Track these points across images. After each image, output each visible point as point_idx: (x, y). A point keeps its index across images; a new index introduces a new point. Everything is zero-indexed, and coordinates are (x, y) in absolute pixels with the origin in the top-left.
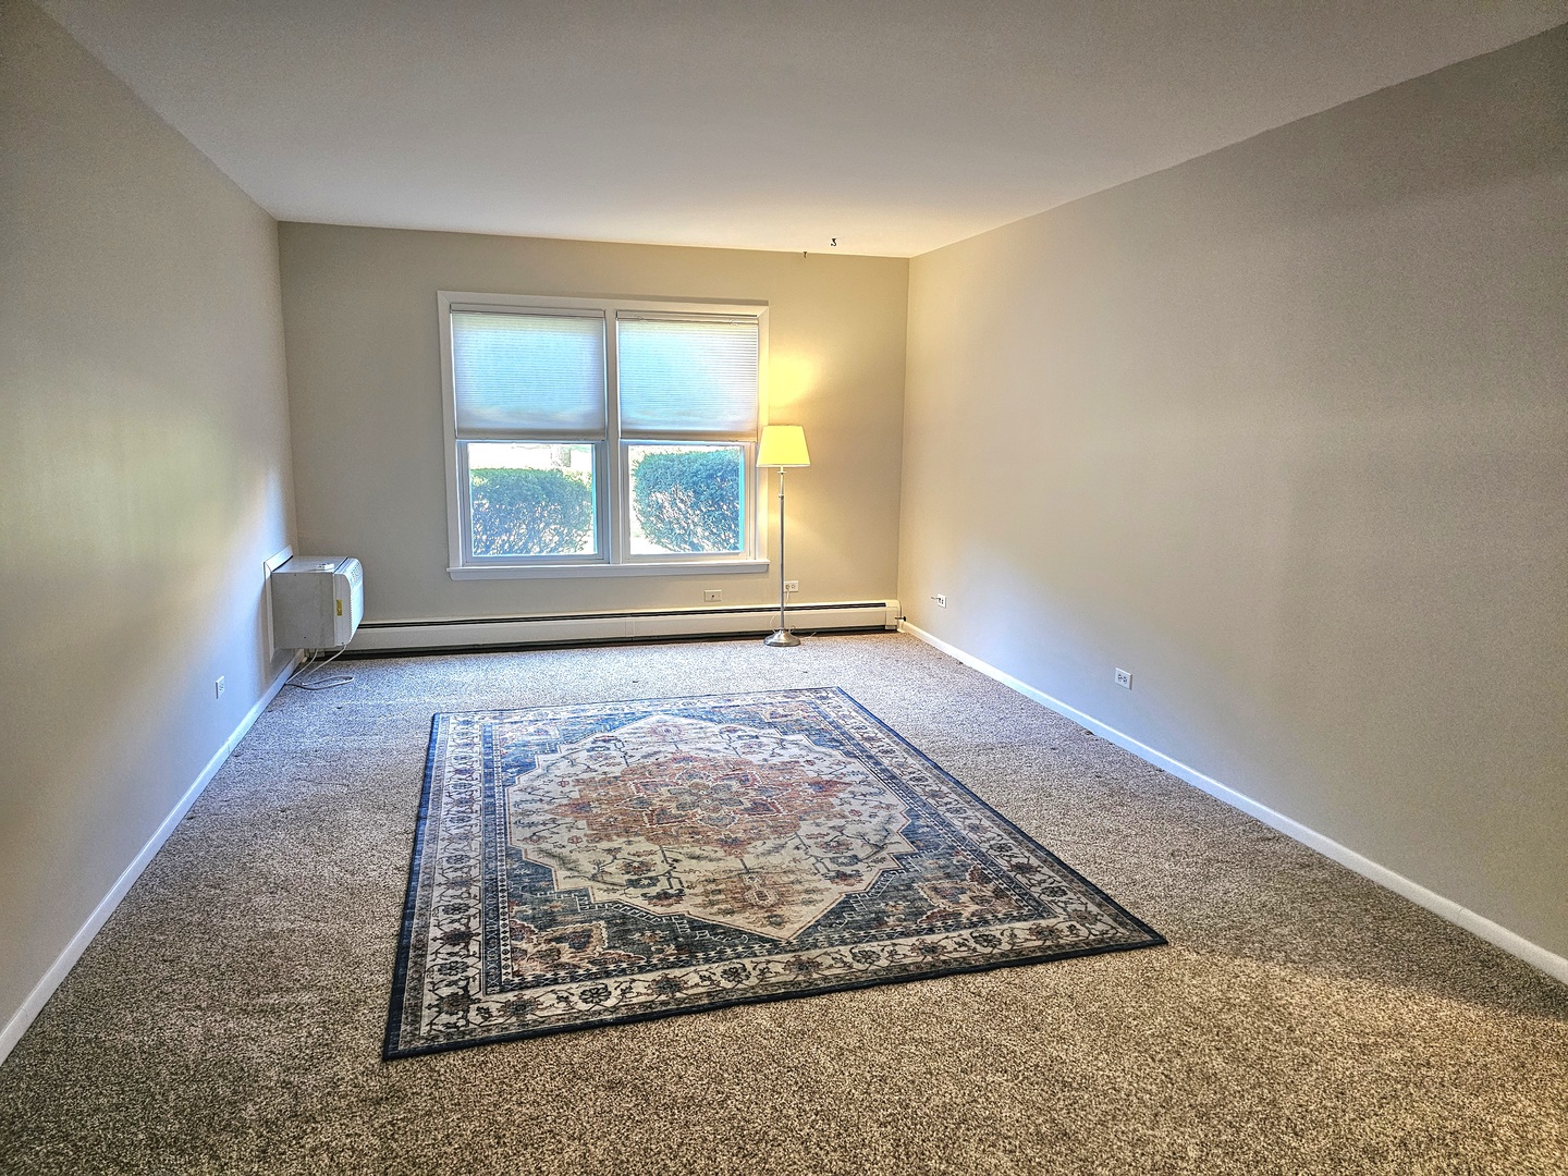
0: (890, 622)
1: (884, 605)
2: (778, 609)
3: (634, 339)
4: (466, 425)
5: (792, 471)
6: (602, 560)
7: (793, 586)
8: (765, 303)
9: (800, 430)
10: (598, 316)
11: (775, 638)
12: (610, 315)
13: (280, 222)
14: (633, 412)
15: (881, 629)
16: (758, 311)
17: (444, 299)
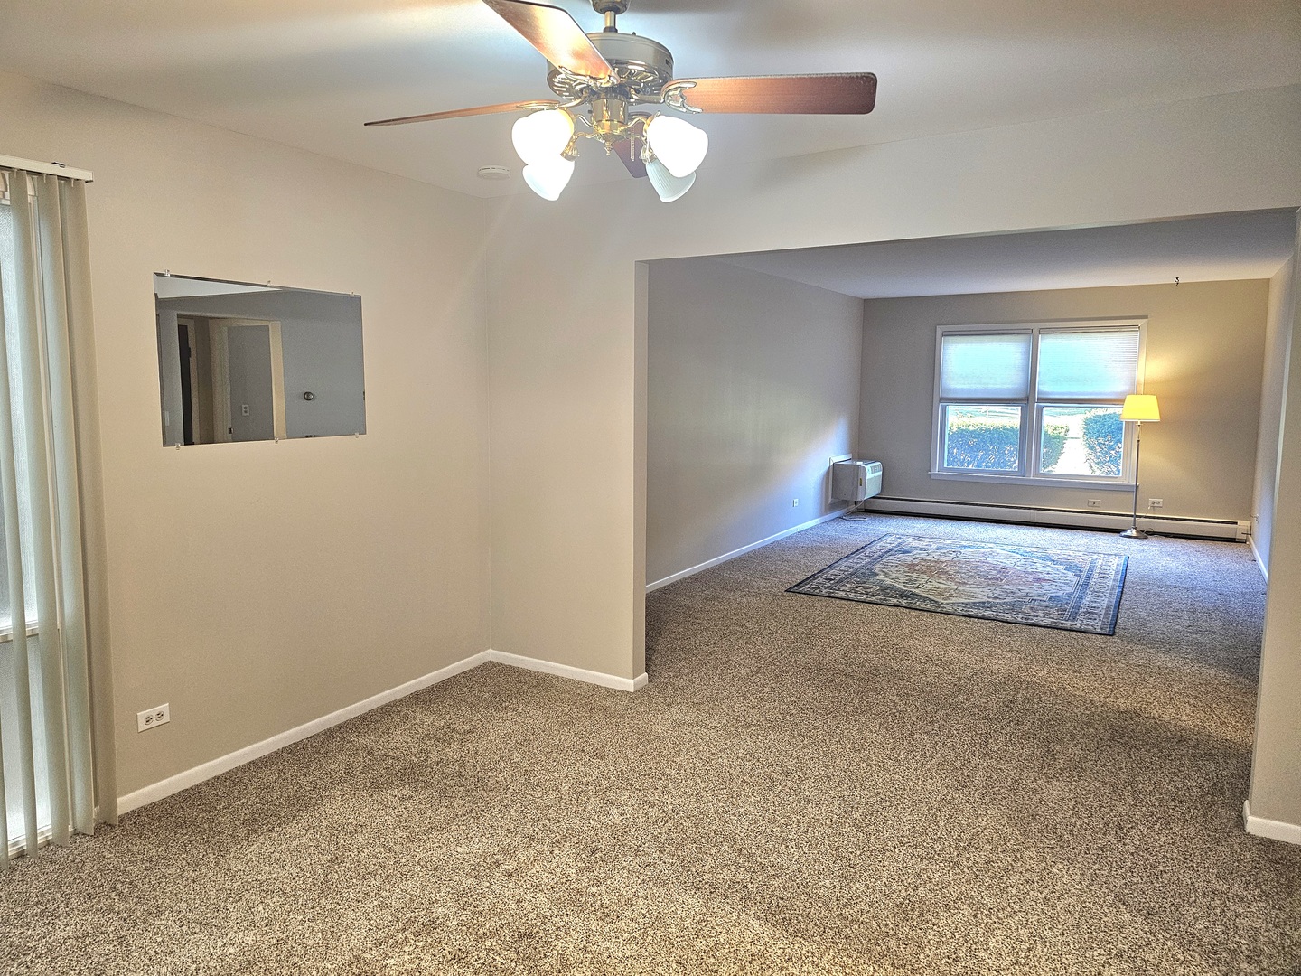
0: (1239, 536)
1: (1236, 523)
2: (1132, 516)
3: (1048, 344)
4: (945, 395)
5: (1146, 425)
6: (1020, 474)
7: (1158, 503)
8: (1146, 317)
9: (1154, 398)
10: (1029, 332)
11: (1128, 533)
12: (1035, 331)
13: (865, 300)
14: (1045, 386)
15: (1232, 540)
16: (1139, 322)
17: (939, 330)
